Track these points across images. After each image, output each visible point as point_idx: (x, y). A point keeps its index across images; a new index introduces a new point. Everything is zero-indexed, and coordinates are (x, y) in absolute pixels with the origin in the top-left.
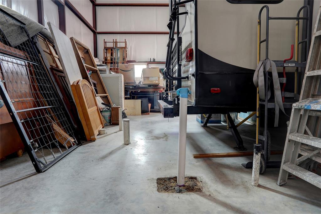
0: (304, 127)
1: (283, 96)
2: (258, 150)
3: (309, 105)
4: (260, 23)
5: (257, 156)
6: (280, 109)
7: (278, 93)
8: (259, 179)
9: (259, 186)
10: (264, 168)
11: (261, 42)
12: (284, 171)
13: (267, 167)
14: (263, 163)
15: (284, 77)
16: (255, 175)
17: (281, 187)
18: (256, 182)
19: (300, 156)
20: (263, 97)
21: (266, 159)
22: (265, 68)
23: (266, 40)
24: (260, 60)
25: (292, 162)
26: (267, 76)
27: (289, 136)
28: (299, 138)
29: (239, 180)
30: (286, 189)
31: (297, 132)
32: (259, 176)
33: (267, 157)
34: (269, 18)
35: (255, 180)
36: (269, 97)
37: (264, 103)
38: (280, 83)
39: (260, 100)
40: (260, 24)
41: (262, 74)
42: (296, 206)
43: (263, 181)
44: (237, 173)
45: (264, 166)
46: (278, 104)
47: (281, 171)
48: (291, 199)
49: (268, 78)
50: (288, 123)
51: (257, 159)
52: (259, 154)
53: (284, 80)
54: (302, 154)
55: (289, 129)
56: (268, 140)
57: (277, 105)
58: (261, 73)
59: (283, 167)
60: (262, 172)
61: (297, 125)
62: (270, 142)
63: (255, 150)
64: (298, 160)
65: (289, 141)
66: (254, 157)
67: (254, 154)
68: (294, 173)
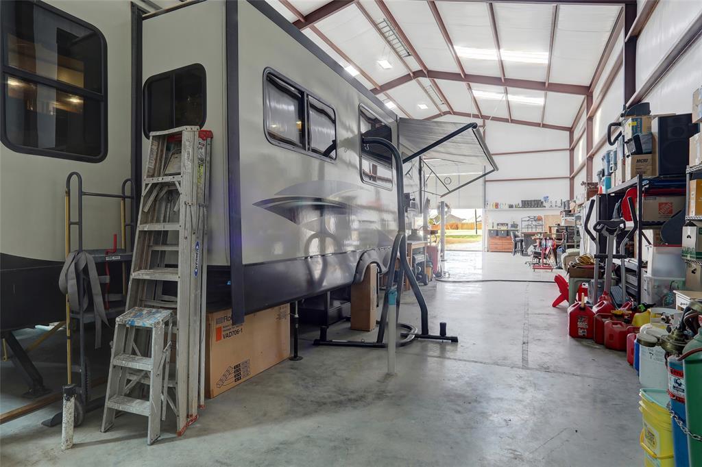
0: (132, 344)
1: (107, 300)
2: (70, 393)
3: (133, 321)
4: (68, 193)
5: (69, 403)
6: (102, 321)
7: (98, 300)
8: (73, 436)
9: (74, 446)
10: (81, 415)
11: (70, 224)
12: (109, 409)
13: (86, 411)
14: (80, 408)
15: (106, 275)
16: (67, 433)
17: (107, 433)
18: (69, 442)
19: (129, 381)
20: (76, 307)
21: (84, 400)
22: (76, 266)
23: (80, 223)
24: (69, 252)
25: (120, 394)
26: (82, 276)
27: (114, 361)
28: (124, 362)
29: (39, 452)
30: (112, 433)
31: (124, 351)
32: (74, 431)
33: (86, 397)
34: (81, 193)
35: (67, 441)
36: (85, 306)
37: (78, 316)
38: (101, 284)
39: (72, 312)
40: (69, 196)
41: (74, 275)
42: (122, 449)
43: (80, 437)
44: (35, 442)
45: (81, 412)
46: (99, 315)
47: (105, 411)
48: (117, 443)
49: (84, 279)
50: (111, 344)
51: (68, 408)
52: (73, 400)
53: (107, 279)
54: (131, 378)
55: (113, 351)
56: (86, 371)
57: (98, 317)
58: (72, 274)
59: (109, 404)
60: (80, 422)
61: (123, 344)
62: (89, 373)
63: (65, 395)
64: (126, 389)
65: (114, 367)
66: (64, 406)
67: (64, 401)
68: (120, 409)
